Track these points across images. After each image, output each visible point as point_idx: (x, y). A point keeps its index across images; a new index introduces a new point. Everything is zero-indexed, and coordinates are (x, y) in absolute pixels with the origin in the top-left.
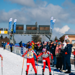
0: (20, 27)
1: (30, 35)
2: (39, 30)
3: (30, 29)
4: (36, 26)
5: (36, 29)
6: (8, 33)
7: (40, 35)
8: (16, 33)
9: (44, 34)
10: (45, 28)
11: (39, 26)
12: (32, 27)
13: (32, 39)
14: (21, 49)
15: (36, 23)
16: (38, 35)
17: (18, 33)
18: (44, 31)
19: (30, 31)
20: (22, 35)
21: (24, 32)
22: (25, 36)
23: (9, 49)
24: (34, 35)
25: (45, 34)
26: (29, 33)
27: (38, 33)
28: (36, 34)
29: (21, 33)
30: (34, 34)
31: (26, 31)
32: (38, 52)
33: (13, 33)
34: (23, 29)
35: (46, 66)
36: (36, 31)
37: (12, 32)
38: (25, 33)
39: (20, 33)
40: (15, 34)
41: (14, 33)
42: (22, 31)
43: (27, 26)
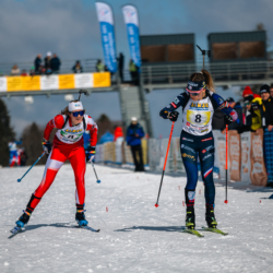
1: (229, 84)
3: (231, 55)
6: (113, 83)
8: (154, 82)
19: (229, 64)
26: (225, 78)
28: (261, 77)
30: (253, 78)
33: (142, 79)
34: (190, 57)
36: (261, 62)
39: (175, 81)
40: (150, 87)
41: (146, 82)
42: (189, 65)
43: (211, 37)
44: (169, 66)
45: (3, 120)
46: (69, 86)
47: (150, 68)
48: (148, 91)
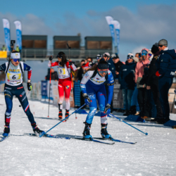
2: (86, 48)
5: (77, 46)
8: (28, 57)
11: (85, 38)
17: (33, 57)
18: (99, 51)
21: (48, 55)
33: (22, 55)
41: (24, 57)
42: (44, 50)
43: (55, 38)
44: (35, 50)
47: (26, 50)
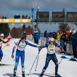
0: (45, 15)
1: (56, 23)
2: (67, 17)
3: (57, 17)
4: (63, 12)
5: (63, 16)
6: (31, 22)
7: (68, 23)
8: (40, 22)
9: (72, 22)
10: (74, 16)
11: (67, 13)
12: (59, 14)
13: (60, 28)
14: (46, 39)
15: (64, 9)
16: (66, 24)
17: (43, 22)
18: (73, 19)
19: (56, 19)
20: (47, 24)
21: (50, 20)
22: (51, 25)
23: (32, 40)
24: (62, 24)
25: (75, 22)
26: (55, 22)
27: (66, 21)
28: (63, 22)
29: (47, 21)
30: (61, 22)
31: (52, 19)
32: (65, 43)
34: (48, 17)
35: (75, 58)
36: (63, 19)
37: (36, 20)
38: (51, 22)
39: (45, 22)
40: (39, 23)
41: (38, 22)
42: (48, 19)
43: (53, 13)
44: (43, 19)
45: (7, 26)
46: (22, 22)
48: (39, 24)
